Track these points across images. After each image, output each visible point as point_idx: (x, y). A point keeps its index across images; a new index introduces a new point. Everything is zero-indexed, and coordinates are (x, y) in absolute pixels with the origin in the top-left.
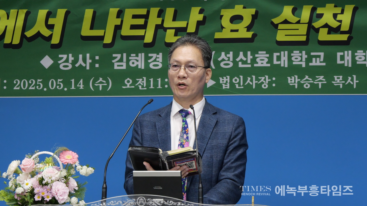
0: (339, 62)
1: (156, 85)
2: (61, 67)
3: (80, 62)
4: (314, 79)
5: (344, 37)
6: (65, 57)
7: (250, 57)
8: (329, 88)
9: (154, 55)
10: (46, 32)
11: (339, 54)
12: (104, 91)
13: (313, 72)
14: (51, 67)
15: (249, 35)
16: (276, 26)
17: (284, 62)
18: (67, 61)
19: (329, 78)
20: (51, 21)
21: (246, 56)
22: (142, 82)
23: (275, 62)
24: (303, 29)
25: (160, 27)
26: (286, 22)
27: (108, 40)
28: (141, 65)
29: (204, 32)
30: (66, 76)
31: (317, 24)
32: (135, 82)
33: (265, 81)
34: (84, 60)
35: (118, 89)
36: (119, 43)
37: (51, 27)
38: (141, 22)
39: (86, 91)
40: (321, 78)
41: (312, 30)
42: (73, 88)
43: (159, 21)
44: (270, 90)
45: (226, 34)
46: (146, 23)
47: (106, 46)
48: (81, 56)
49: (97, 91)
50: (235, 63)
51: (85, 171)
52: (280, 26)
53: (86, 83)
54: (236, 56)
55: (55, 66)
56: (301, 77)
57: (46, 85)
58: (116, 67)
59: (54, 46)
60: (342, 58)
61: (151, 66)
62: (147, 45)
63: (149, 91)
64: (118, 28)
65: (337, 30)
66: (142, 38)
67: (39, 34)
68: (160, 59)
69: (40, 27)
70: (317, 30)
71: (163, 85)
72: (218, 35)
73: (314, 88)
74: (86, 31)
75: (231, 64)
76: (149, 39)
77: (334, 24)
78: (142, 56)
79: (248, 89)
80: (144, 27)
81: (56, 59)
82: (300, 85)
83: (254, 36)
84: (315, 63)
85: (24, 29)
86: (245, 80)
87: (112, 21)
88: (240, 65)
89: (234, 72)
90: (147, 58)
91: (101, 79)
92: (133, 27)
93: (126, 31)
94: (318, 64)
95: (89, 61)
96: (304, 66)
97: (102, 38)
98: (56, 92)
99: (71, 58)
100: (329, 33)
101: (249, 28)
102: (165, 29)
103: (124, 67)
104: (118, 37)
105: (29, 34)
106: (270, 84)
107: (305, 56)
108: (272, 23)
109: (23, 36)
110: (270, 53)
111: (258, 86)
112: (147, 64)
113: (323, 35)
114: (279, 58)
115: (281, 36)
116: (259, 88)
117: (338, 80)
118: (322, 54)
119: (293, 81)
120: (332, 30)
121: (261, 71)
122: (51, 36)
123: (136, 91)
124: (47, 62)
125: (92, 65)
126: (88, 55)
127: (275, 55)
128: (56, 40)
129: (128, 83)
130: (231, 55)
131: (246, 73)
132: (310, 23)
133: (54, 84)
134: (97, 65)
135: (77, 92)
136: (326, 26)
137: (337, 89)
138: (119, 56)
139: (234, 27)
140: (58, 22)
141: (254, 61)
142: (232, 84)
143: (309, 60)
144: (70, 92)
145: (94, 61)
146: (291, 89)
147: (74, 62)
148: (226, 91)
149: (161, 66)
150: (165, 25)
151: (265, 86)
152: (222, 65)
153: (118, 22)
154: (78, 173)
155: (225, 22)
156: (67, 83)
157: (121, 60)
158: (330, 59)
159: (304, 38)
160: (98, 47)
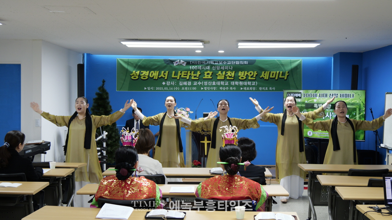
0: (231, 84)
1: (189, 89)
2: (167, 85)
3: (172, 83)
4: (226, 88)
5: (233, 79)
6: (168, 82)
7: (211, 83)
8: (229, 90)
9: (189, 82)
10: (164, 76)
11: (231, 82)
12: (177, 90)
13: (226, 86)
14: (165, 85)
15: (211, 78)
16: (217, 76)
17: (219, 84)
18: (169, 83)
19: (229, 88)
20: (165, 74)
21: (210, 82)
22: (186, 88)
23: (217, 84)
24: (223, 77)
25: (190, 76)
26: (219, 75)
27: (178, 78)
28: (186, 84)
29: (200, 77)
30: (168, 87)
31: (226, 76)
32: (184, 88)
33: (215, 88)
34: (173, 83)
35: (180, 90)
36: (181, 79)
37: (165, 75)
38: (186, 74)
39: (173, 90)
40: (227, 88)
41: (225, 77)
42: (170, 89)
43: (190, 74)
44: (216, 90)
45: (205, 77)
46: (187, 74)
47: (178, 80)
48: (172, 82)
49: (176, 90)
50: (208, 84)
51: (191, 112)
52: (218, 76)
53: (173, 88)
54: (208, 82)
55: (166, 84)
56: (223, 87)
57: (164, 89)
58: (180, 85)
59: (165, 80)
60: (232, 83)
61: (188, 85)
62: (187, 80)
63: (188, 90)
64: (180, 76)
65: (231, 77)
66: (186, 78)
67: (162, 77)
68: (190, 83)
69: (162, 75)
70: (226, 77)
71: (191, 89)
72: (204, 78)
73: (226, 90)
74: (173, 76)
75: (207, 84)
76: (188, 78)
77: (230, 76)
78: (186, 82)
79: (211, 90)
80: (187, 75)
81: (166, 83)
82: (223, 89)
83: (212, 78)
84: (226, 84)
85: (158, 76)
86: (210, 88)
87: (179, 74)
88: (209, 84)
89: (208, 86)
90: (187, 83)
91: (177, 88)
92: (184, 75)
93: (182, 76)
94: (227, 84)
95: (174, 83)
96: (223, 85)
97: (177, 78)
98: (166, 90)
99: (170, 83)
100: (229, 77)
101: (211, 76)
102: (192, 76)
103: (182, 85)
104: (180, 78)
105: (160, 77)
106: (216, 89)
107: (224, 83)
108: (216, 75)
109: (158, 77)
110: (216, 82)
111: (213, 89)
112: (187, 84)
113: (228, 78)
114: (218, 83)
115: (218, 78)
116: (213, 90)
117: (231, 88)
118: (228, 82)
119: (221, 88)
120: (230, 77)
121: (214, 86)
122: (165, 78)
123: (185, 90)
124: (164, 83)
125: (174, 84)
126: (173, 82)
127: (217, 82)
128: (166, 78)
129: (183, 88)
130: (207, 82)
131: (210, 86)
132: (225, 75)
133: (165, 88)
134: (176, 84)
135: (171, 90)
136: (228, 76)
137: (231, 90)
138: (181, 82)
139: (208, 76)
140: (166, 74)
141: (212, 84)
142: (207, 89)
143: (225, 84)
144: (169, 90)
145: (175, 83)
146: (221, 90)
147: (170, 84)
148: (206, 91)
149: (190, 85)
150: (192, 75)
151: (215, 89)
152: (205, 84)
153: (181, 74)
154: (190, 113)
155: (206, 74)
156: (169, 88)
157: (181, 83)
158: (229, 83)
159: (223, 79)
160: (176, 80)
